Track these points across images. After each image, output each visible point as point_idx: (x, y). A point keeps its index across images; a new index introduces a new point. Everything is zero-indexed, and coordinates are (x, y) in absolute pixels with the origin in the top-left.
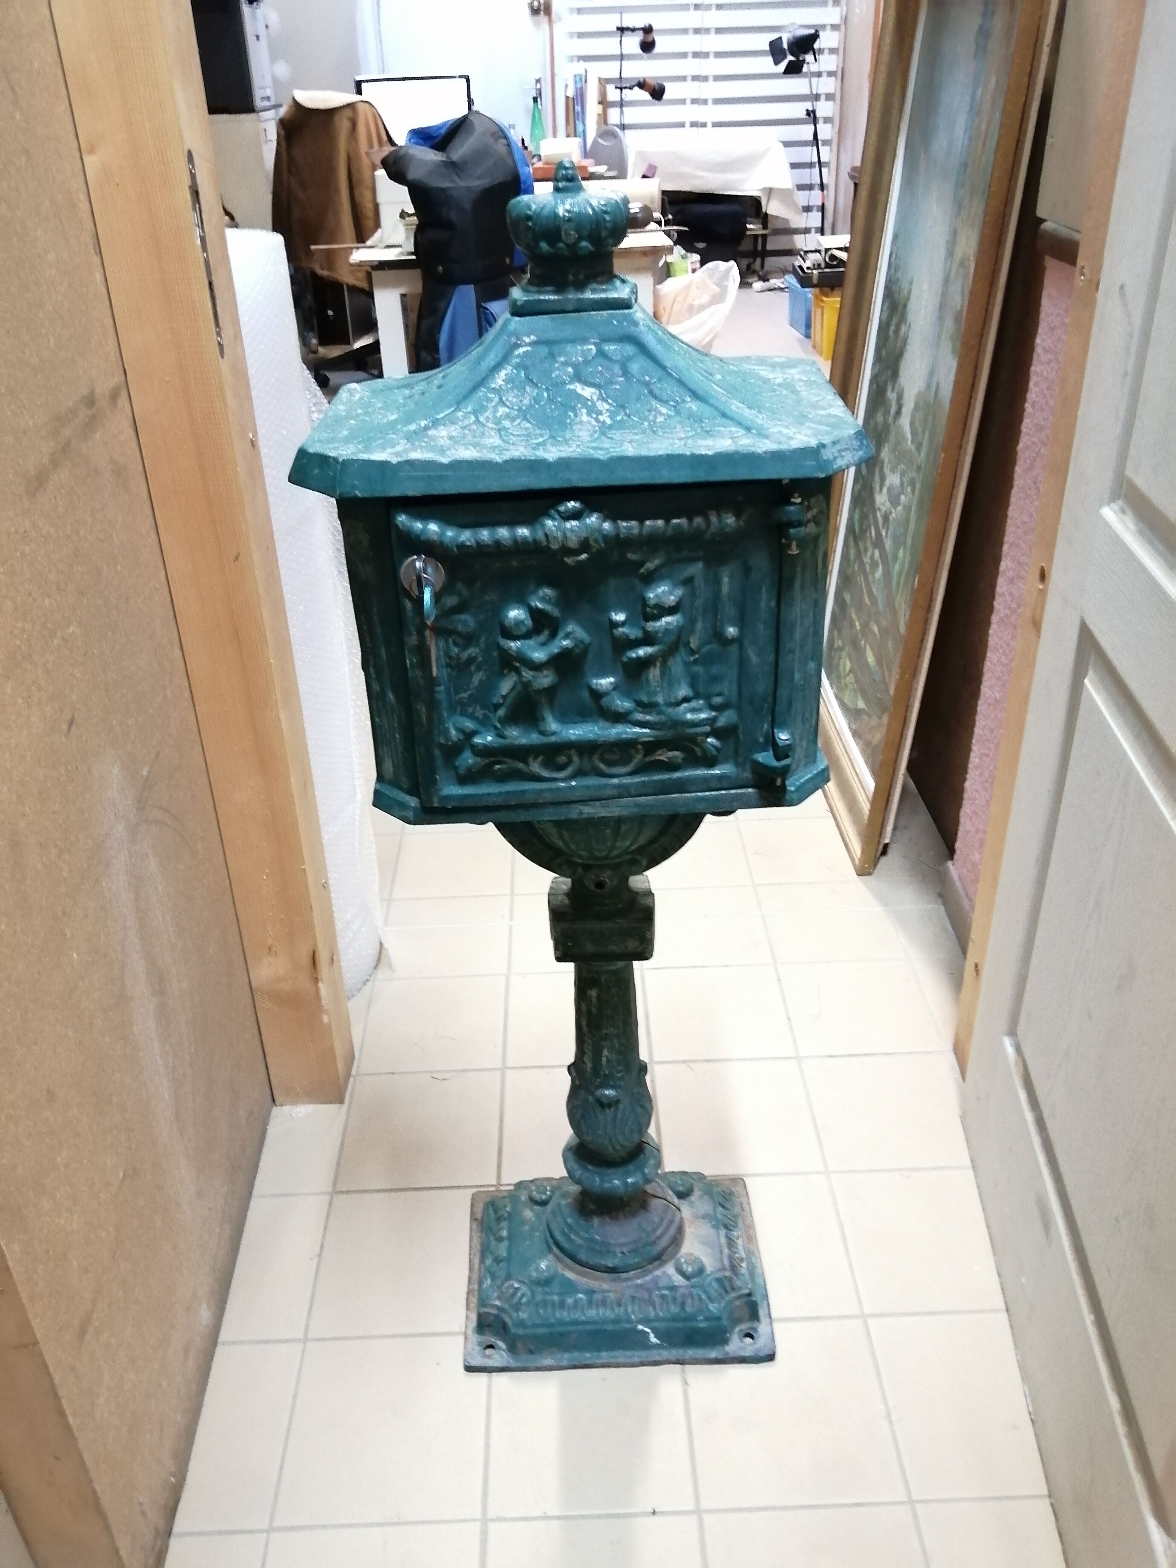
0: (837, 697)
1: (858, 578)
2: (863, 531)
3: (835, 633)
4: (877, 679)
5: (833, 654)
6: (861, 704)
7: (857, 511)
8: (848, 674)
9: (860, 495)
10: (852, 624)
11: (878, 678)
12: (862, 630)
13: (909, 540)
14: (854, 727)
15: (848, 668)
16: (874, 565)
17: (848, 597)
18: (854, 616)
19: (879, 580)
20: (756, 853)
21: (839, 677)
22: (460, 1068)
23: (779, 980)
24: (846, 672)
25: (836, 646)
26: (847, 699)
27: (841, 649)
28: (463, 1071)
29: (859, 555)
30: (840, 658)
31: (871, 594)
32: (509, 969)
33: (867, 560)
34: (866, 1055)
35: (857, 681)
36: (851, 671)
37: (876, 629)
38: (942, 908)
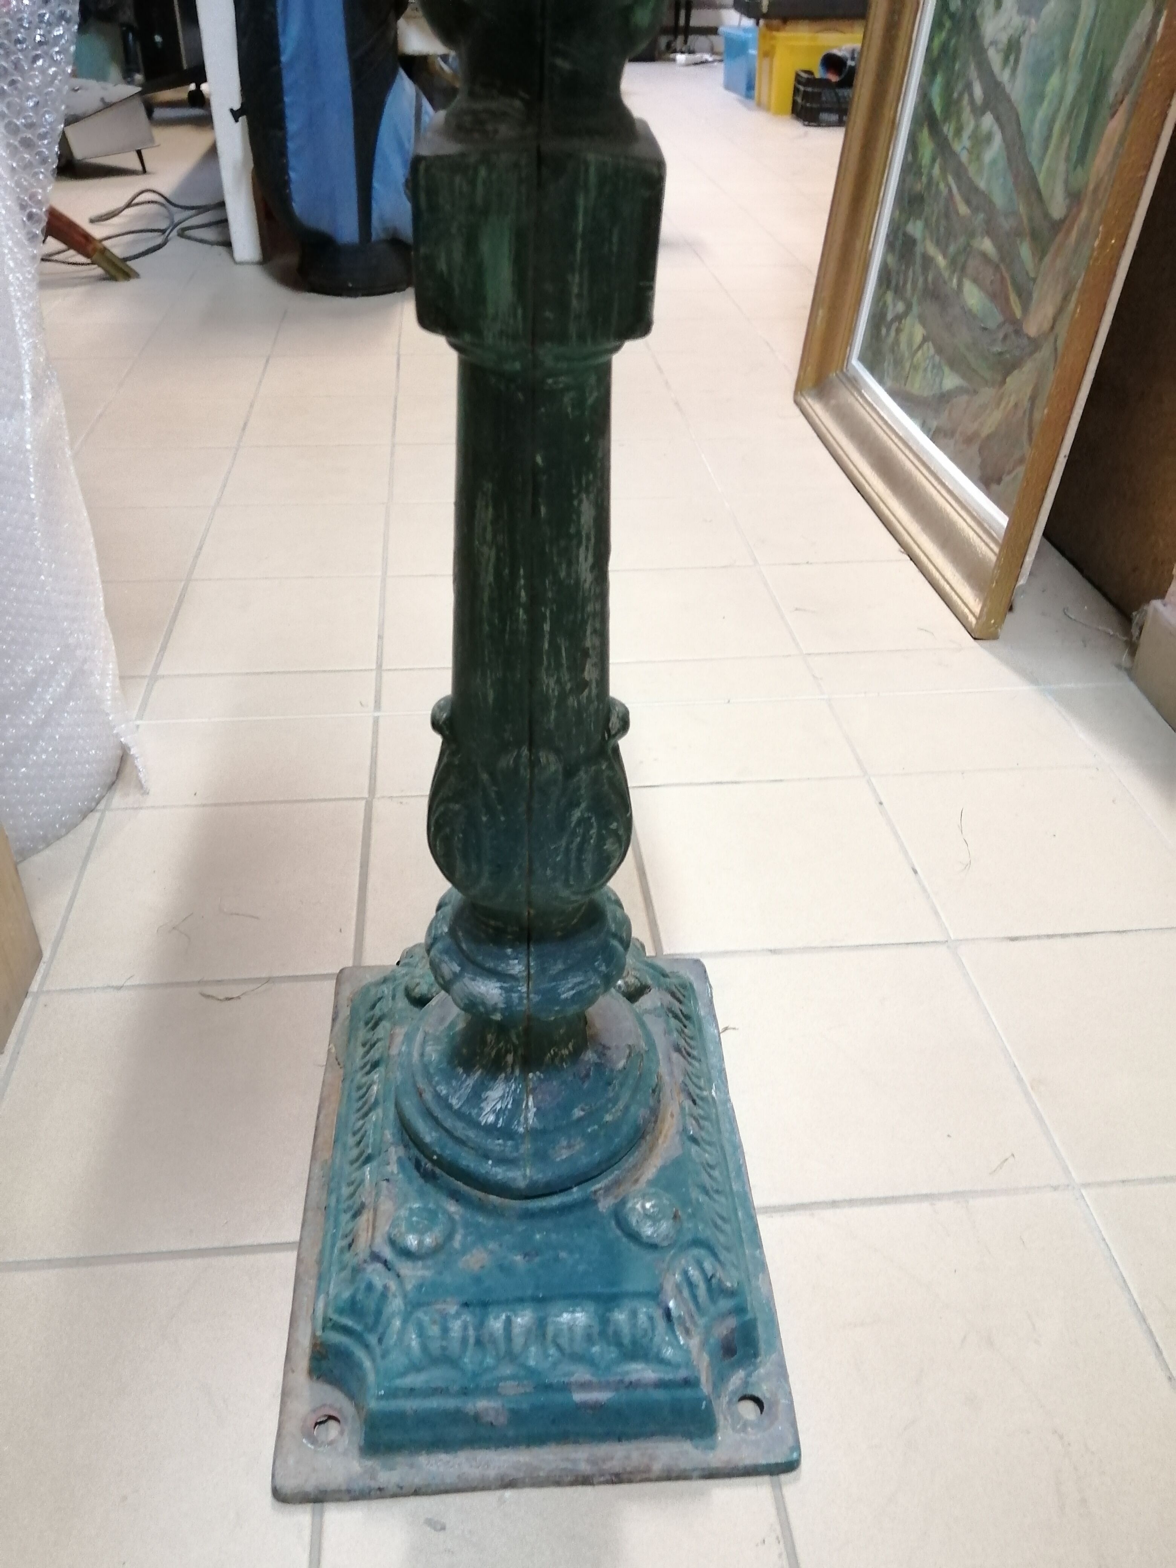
0: (894, 394)
1: (942, 186)
2: (951, 105)
3: (889, 297)
4: (991, 324)
5: (884, 331)
6: (951, 381)
7: (939, 79)
8: (920, 346)
9: (944, 48)
10: (927, 261)
11: (995, 319)
12: (953, 263)
13: (1077, 46)
14: (934, 424)
15: (918, 338)
16: (981, 141)
17: (916, 229)
18: (932, 250)
19: (994, 162)
20: (797, 609)
21: (898, 363)
22: (264, 975)
23: (881, 803)
24: (915, 347)
25: (889, 317)
26: (918, 386)
27: (899, 318)
28: (269, 980)
29: (943, 147)
30: (898, 331)
31: (971, 192)
32: (372, 790)
33: (961, 147)
34: (1078, 935)
35: (939, 350)
36: (925, 339)
37: (987, 245)
38: (1132, 687)
